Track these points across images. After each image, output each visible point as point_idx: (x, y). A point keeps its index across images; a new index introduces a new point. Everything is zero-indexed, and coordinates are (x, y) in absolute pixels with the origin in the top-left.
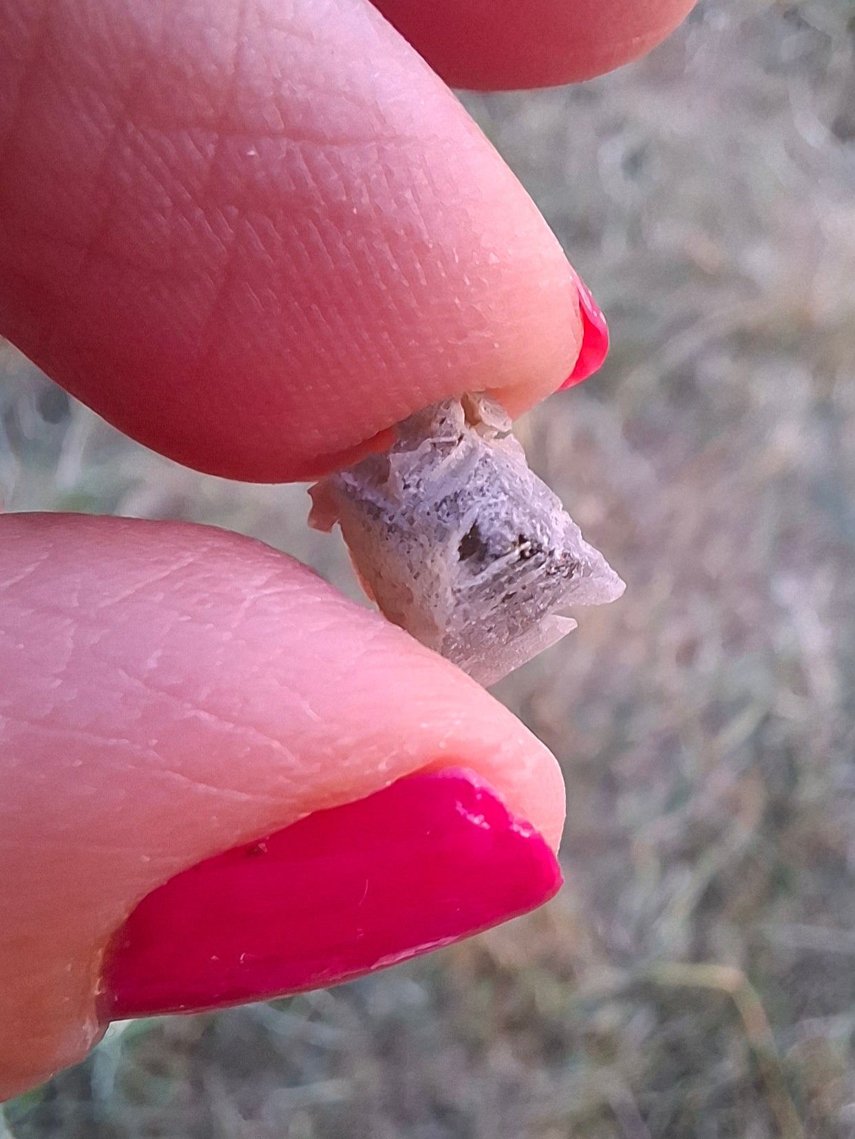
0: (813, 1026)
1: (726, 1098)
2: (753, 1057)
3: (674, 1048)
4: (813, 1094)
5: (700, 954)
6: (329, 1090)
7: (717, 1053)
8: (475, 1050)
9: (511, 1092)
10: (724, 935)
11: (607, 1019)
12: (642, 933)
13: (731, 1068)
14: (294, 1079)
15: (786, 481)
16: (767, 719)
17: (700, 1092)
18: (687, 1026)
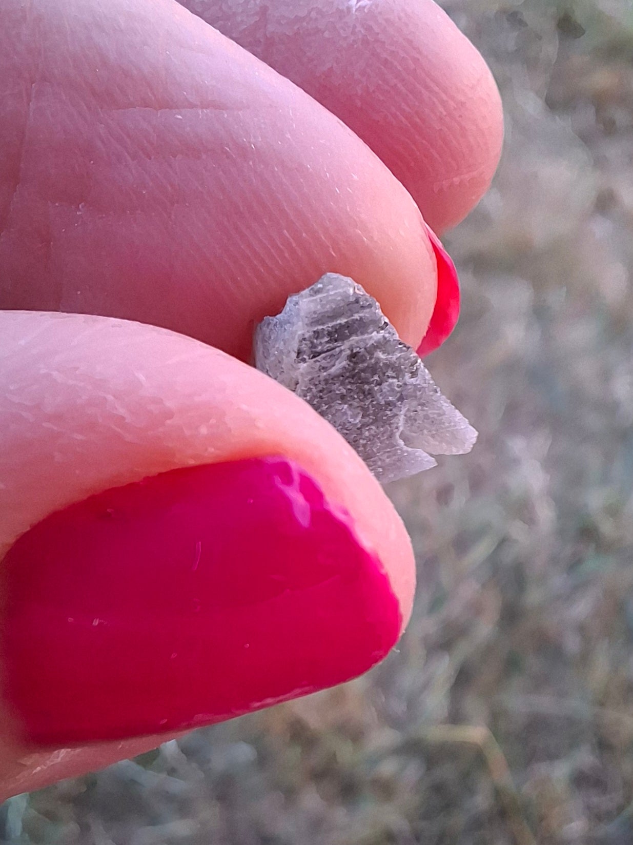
0: (542, 769)
1: (477, 823)
2: (498, 793)
3: (438, 789)
4: (542, 819)
5: (456, 718)
6: (180, 827)
7: (471, 791)
8: (290, 794)
9: (317, 825)
10: (473, 705)
11: (388, 768)
12: (413, 702)
13: (481, 801)
14: (154, 820)
15: (511, 366)
16: (503, 542)
17: (458, 820)
18: (447, 772)
